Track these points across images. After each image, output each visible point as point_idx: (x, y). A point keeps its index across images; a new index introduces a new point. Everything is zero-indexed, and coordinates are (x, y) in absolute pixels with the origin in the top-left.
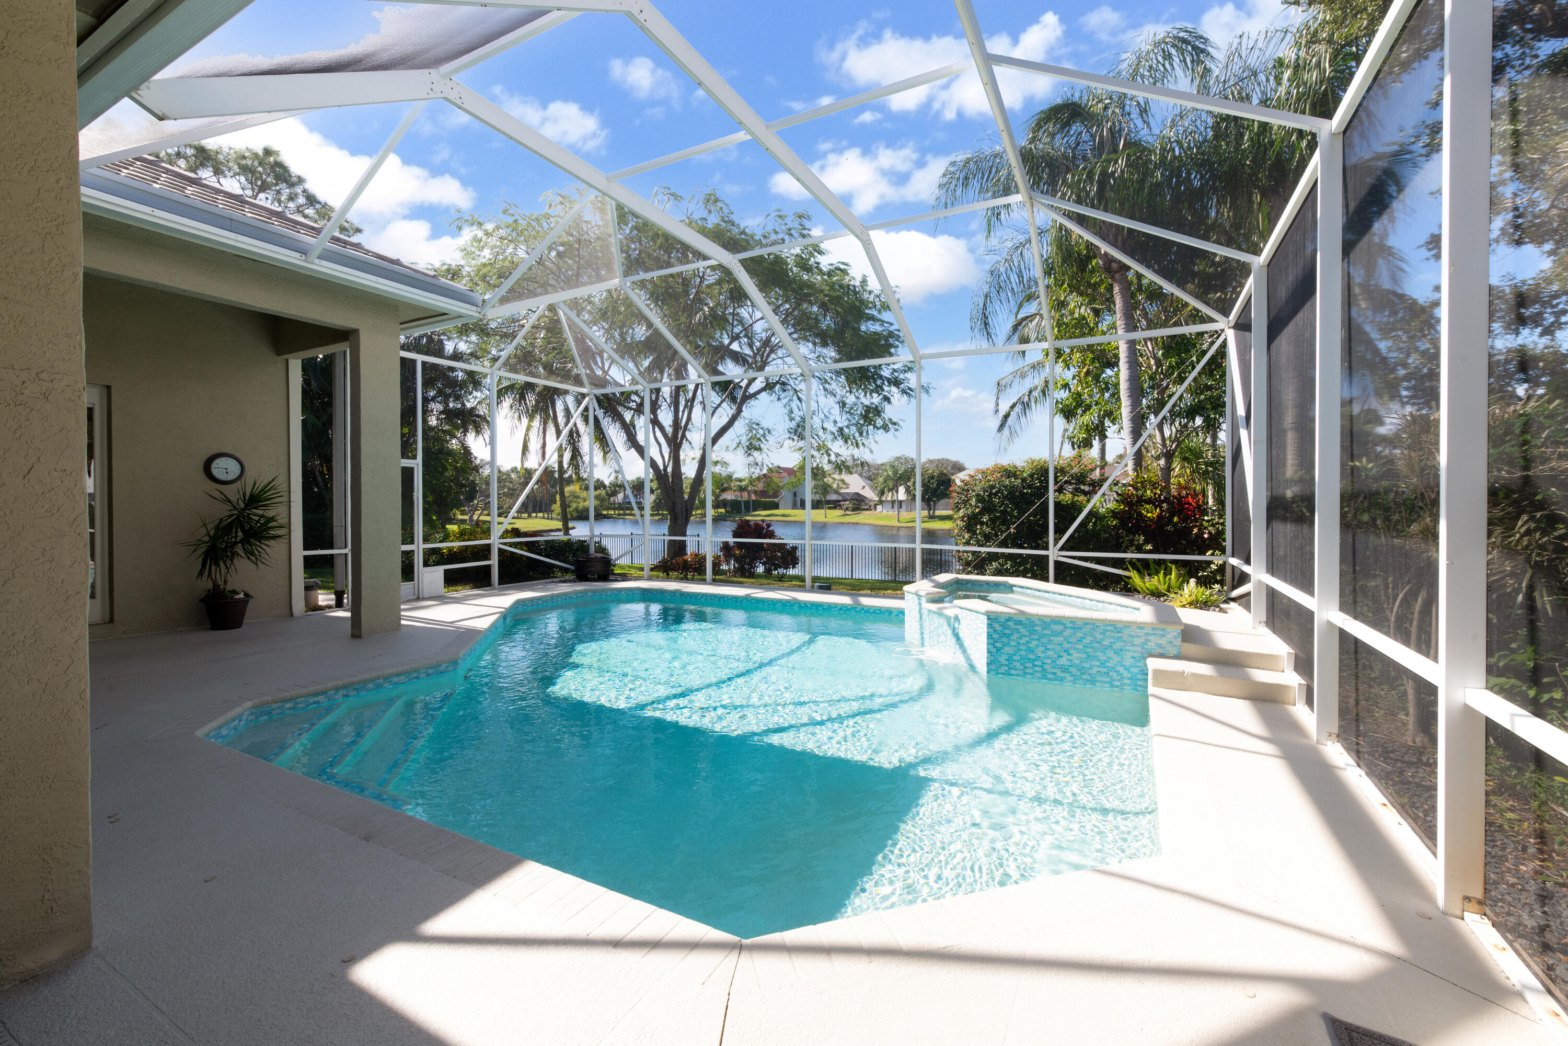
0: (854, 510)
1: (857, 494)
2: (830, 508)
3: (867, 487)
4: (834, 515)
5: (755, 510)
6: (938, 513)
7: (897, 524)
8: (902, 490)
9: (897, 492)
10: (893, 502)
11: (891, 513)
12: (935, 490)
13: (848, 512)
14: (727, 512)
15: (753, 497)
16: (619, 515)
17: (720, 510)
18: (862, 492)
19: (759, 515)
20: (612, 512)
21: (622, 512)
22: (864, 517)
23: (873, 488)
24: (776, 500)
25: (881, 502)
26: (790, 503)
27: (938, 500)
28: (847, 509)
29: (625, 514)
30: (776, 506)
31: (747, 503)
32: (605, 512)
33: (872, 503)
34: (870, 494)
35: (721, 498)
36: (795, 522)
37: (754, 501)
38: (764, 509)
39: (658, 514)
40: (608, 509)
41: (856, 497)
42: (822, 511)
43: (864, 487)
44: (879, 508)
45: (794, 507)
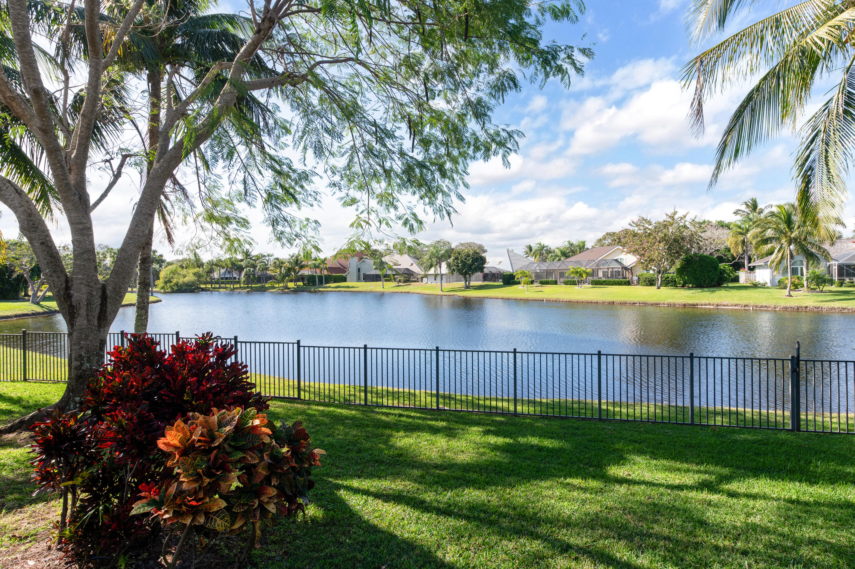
0: (405, 282)
1: (407, 269)
2: (386, 281)
3: (414, 264)
4: (389, 286)
5: (327, 282)
6: (472, 283)
7: (440, 293)
8: (444, 265)
9: (440, 267)
10: (436, 275)
11: (434, 284)
12: (470, 266)
13: (400, 284)
14: (304, 285)
15: (326, 272)
16: (215, 288)
17: (298, 283)
18: (411, 268)
19: (329, 287)
20: (209, 286)
21: (217, 286)
22: (413, 287)
23: (420, 265)
24: (344, 275)
25: (426, 276)
26: (355, 277)
27: (473, 273)
28: (400, 281)
29: (220, 288)
30: (344, 280)
31: (320, 278)
32: (203, 286)
33: (419, 277)
34: (416, 269)
35: (300, 273)
36: (358, 292)
37: (325, 275)
38: (335, 282)
39: (248, 287)
40: (206, 283)
41: (406, 272)
42: (380, 283)
43: (412, 264)
44: (425, 280)
45: (359, 280)
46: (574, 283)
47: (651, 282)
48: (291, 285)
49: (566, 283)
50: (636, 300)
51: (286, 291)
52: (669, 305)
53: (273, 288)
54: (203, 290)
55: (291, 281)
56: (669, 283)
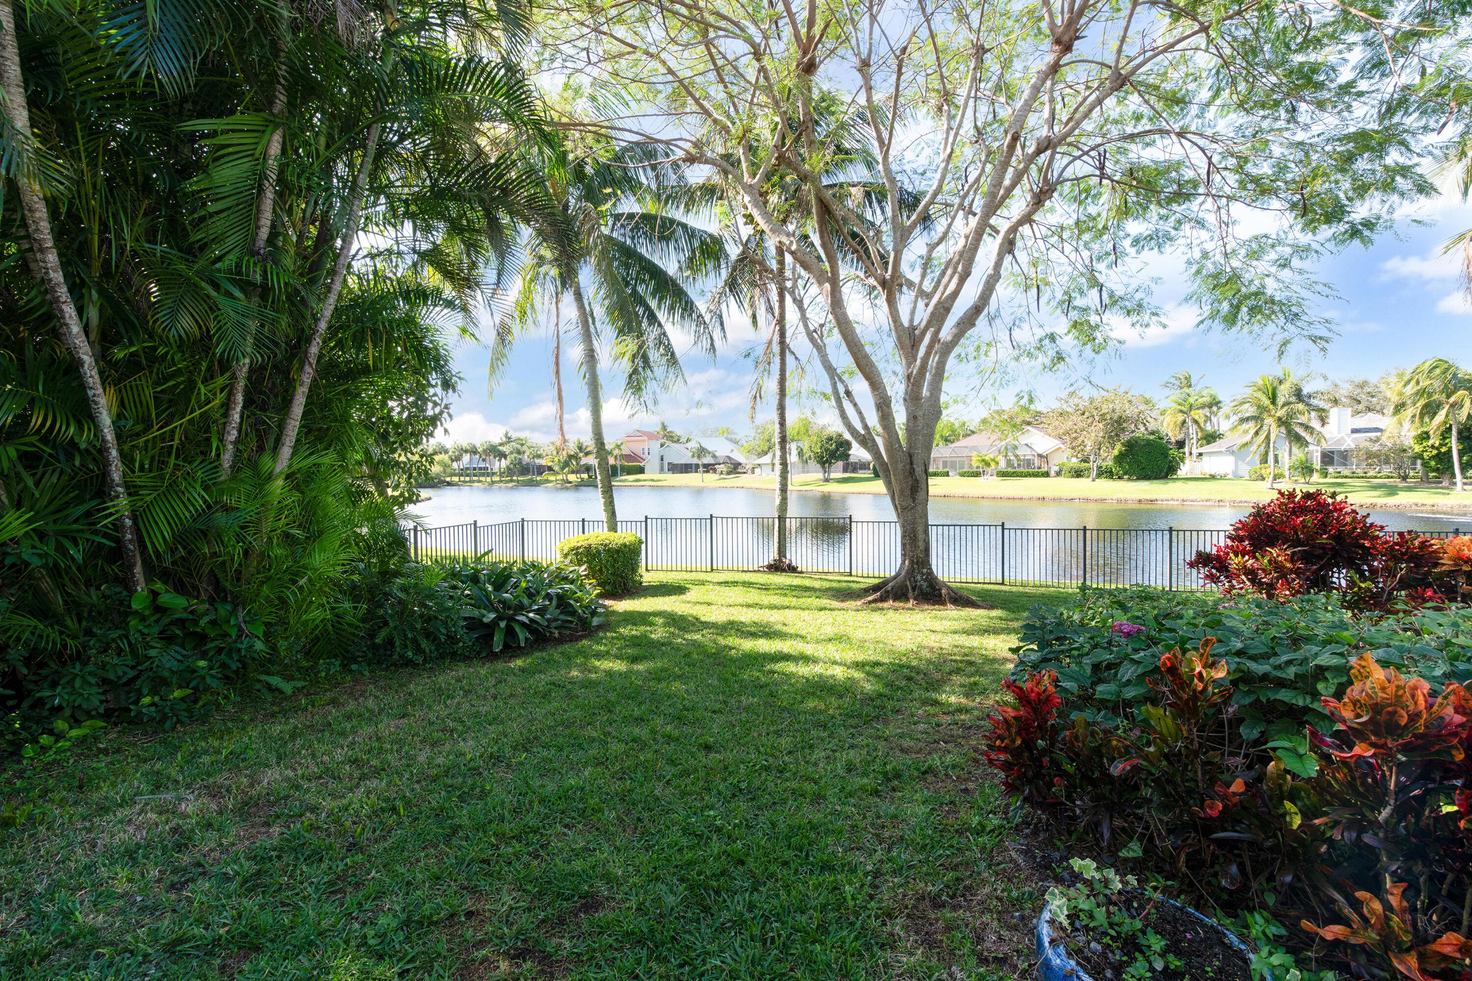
1: (728, 457)
2: (706, 472)
3: (735, 451)
4: (709, 479)
6: (833, 475)
12: (834, 452)
13: (721, 476)
16: (465, 482)
17: (582, 476)
19: (627, 480)
20: (456, 479)
21: (468, 479)
22: (743, 480)
24: (641, 464)
25: (759, 466)
26: (657, 468)
28: (721, 473)
29: (471, 481)
30: (641, 470)
32: (450, 479)
33: (749, 466)
34: (738, 456)
35: (583, 463)
38: (629, 474)
39: (512, 481)
40: (452, 475)
41: (731, 461)
42: (696, 475)
43: (732, 451)
44: (757, 471)
45: (662, 470)
46: (977, 474)
47: (1078, 474)
48: (572, 477)
49: (962, 475)
50: (1073, 496)
51: (566, 486)
52: (1119, 501)
53: (548, 481)
54: (449, 484)
55: (573, 472)
56: (1106, 473)
